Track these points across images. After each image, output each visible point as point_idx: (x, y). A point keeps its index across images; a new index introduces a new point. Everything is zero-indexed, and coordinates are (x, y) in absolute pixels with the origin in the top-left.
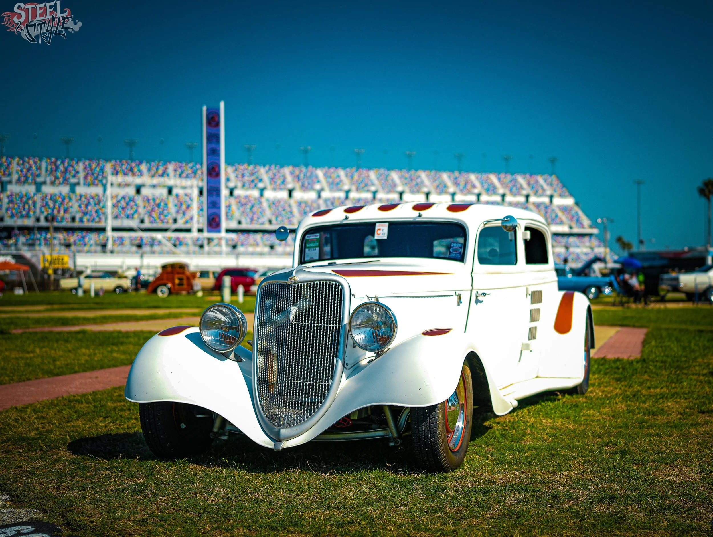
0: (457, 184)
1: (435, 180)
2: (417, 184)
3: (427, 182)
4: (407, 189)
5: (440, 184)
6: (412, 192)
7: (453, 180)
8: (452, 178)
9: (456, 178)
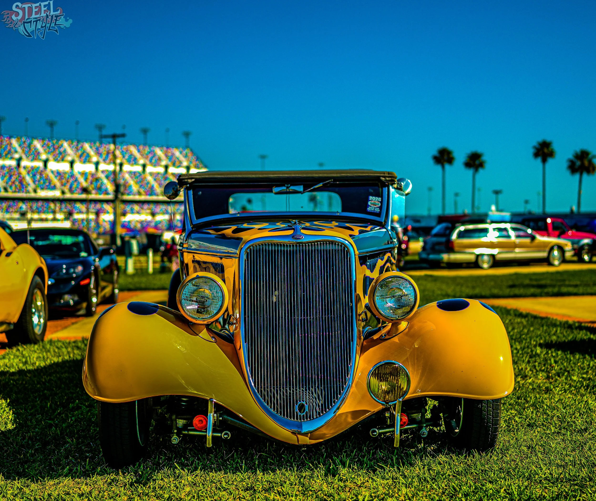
0: (99, 154)
1: (77, 150)
2: (61, 153)
3: (69, 150)
4: (51, 157)
5: (83, 153)
6: (56, 160)
7: (94, 149)
8: (94, 148)
9: (97, 149)
